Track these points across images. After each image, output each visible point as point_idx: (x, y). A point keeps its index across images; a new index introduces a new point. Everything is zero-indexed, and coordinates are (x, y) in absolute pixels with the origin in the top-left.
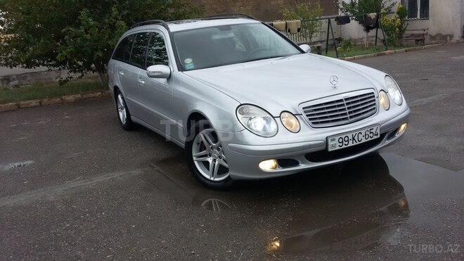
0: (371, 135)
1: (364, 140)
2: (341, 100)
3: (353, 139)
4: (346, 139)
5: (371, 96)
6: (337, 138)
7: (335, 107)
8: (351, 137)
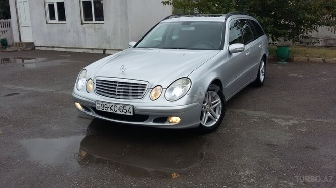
0: (125, 111)
1: (118, 112)
2: (116, 82)
3: (111, 108)
4: (106, 106)
5: (143, 86)
6: (101, 103)
7: (112, 85)
8: (109, 107)
